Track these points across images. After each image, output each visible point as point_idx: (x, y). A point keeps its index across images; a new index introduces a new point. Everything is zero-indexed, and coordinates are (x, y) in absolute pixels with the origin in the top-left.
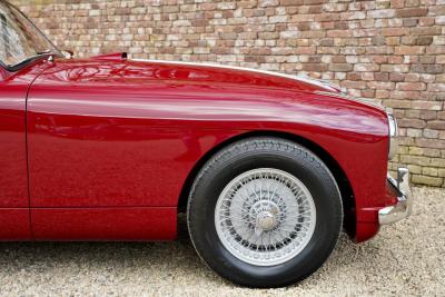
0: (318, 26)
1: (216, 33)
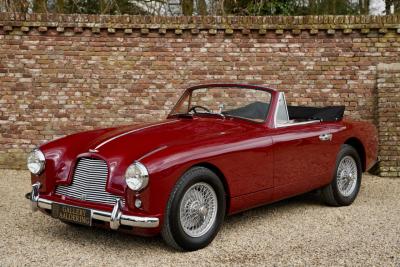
0: (227, 96)
1: (150, 97)
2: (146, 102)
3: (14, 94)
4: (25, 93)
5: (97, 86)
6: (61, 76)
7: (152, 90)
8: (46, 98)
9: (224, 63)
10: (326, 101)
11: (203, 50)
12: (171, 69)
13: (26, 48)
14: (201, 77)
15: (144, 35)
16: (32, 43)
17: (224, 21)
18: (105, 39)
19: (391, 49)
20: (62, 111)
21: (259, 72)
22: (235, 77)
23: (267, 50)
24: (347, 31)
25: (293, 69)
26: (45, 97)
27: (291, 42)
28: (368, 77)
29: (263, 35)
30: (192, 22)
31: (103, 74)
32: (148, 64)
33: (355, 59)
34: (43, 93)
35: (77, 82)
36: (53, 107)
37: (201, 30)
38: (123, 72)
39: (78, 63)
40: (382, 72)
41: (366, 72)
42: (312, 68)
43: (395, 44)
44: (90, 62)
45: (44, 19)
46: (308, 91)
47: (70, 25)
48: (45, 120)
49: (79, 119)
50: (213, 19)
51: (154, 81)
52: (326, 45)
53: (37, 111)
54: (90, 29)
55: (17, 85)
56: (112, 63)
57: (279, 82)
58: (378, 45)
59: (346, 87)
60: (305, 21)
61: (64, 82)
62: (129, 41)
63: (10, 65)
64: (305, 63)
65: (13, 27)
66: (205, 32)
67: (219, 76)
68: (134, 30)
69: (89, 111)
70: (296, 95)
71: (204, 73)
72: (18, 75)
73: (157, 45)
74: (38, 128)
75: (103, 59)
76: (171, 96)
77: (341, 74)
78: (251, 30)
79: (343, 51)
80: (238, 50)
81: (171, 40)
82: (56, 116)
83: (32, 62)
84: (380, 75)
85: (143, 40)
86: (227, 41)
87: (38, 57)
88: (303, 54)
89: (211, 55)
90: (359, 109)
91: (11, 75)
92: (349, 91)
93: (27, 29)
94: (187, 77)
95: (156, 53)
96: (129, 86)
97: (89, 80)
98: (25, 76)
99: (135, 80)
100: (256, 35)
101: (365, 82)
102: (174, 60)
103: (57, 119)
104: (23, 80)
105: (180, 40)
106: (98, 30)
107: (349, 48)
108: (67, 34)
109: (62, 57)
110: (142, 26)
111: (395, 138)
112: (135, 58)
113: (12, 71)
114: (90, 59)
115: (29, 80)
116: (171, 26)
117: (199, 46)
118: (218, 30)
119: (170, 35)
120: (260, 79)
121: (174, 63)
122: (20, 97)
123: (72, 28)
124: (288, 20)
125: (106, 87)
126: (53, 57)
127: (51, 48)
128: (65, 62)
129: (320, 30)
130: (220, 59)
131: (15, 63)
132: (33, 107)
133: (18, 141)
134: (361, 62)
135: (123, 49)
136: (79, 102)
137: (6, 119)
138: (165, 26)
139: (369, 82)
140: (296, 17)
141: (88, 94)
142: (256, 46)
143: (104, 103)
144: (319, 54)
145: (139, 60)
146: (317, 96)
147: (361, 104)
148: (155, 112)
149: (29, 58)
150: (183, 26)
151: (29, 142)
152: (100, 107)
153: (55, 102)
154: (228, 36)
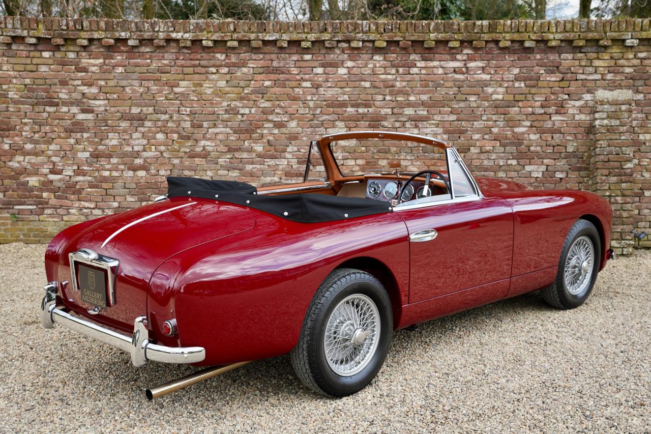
2: (259, 148)
3: (70, 137)
4: (85, 135)
5: (187, 125)
6: (135, 110)
7: (268, 130)
8: (115, 142)
9: (373, 91)
10: (520, 144)
11: (342, 71)
12: (295, 99)
13: (85, 70)
14: (339, 110)
15: (256, 50)
16: (93, 63)
17: (373, 27)
18: (199, 56)
19: (615, 69)
20: (138, 161)
21: (423, 104)
22: (389, 111)
23: (435, 71)
24: (553, 43)
25: (473, 98)
26: (113, 140)
27: (471, 59)
28: (581, 110)
29: (430, 49)
30: (326, 30)
31: (197, 107)
32: (262, 92)
33: (562, 84)
34: (111, 135)
35: (159, 120)
36: (124, 155)
37: (339, 42)
38: (225, 104)
39: (160, 91)
40: (602, 103)
41: (578, 104)
42: (500, 97)
43: (622, 62)
44: (177, 90)
45: (109, 28)
46: (495, 130)
47: (147, 35)
48: (115, 174)
49: (162, 172)
50: (356, 26)
51: (270, 117)
52: (521, 63)
53: (103, 161)
54: (177, 41)
55: (74, 124)
56: (209, 91)
57: (453, 117)
58: (597, 63)
59: (549, 124)
60: (492, 29)
61: (141, 119)
62: (233, 59)
63: (62, 96)
64: (490, 90)
65: (66, 40)
66: (345, 45)
67: (366, 110)
68: (240, 42)
69: (176, 161)
70: (476, 137)
71: (343, 105)
72: (74, 110)
73: (275, 64)
74: (104, 185)
75: (195, 85)
76: (296, 138)
77: (542, 107)
78: (413, 42)
79: (547, 72)
80: (393, 71)
81: (295, 57)
82: (129, 169)
83: (94, 90)
84: (600, 108)
85: (254, 56)
86: (376, 57)
87: (102, 83)
88: (487, 77)
89: (354, 79)
90: (568, 156)
91: (65, 109)
92: (553, 131)
93: (85, 43)
94: (318, 111)
95: (273, 76)
96: (235, 124)
97: (175, 117)
98: (84, 111)
99: (243, 115)
100: (419, 50)
101: (577, 117)
102: (299, 86)
103: (131, 173)
104: (81, 117)
105: (308, 57)
106: (189, 44)
107: (555, 68)
108: (143, 49)
109: (136, 83)
110: (253, 36)
111: (619, 199)
112: (242, 83)
113: (65, 104)
114: (178, 86)
115: (90, 116)
116: (295, 37)
117: (335, 65)
118: (364, 41)
119: (294, 50)
120: (425, 113)
121: (300, 91)
122: (77, 142)
123: (151, 40)
124: (466, 26)
125: (201, 126)
126: (124, 83)
127: (120, 70)
128: (141, 90)
129: (513, 41)
130: (367, 84)
131: (69, 93)
132: (96, 156)
133: (77, 204)
134: (572, 89)
135: (225, 70)
136: (162, 148)
137: (59, 172)
138: (286, 37)
139: (583, 117)
140: (479, 23)
141: (175, 136)
142: (419, 64)
143: (198, 149)
144: (512, 77)
145: (248, 86)
146: (506, 138)
147: (570, 149)
148: (271, 162)
149: (90, 85)
150: (312, 37)
151: (92, 206)
152: (192, 155)
153: (129, 149)
154: (378, 50)
